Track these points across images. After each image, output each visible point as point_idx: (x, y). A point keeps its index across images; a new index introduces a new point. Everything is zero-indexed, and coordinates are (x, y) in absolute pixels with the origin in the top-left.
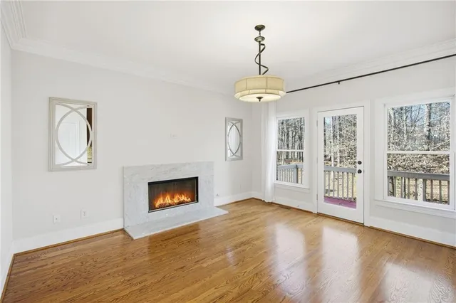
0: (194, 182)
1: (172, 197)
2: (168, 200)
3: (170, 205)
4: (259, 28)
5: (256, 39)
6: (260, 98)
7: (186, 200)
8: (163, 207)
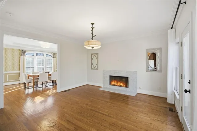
0: (127, 78)
1: (117, 83)
2: (116, 83)
3: (116, 86)
4: (93, 24)
5: (91, 27)
6: (93, 48)
7: (123, 85)
8: (114, 85)
